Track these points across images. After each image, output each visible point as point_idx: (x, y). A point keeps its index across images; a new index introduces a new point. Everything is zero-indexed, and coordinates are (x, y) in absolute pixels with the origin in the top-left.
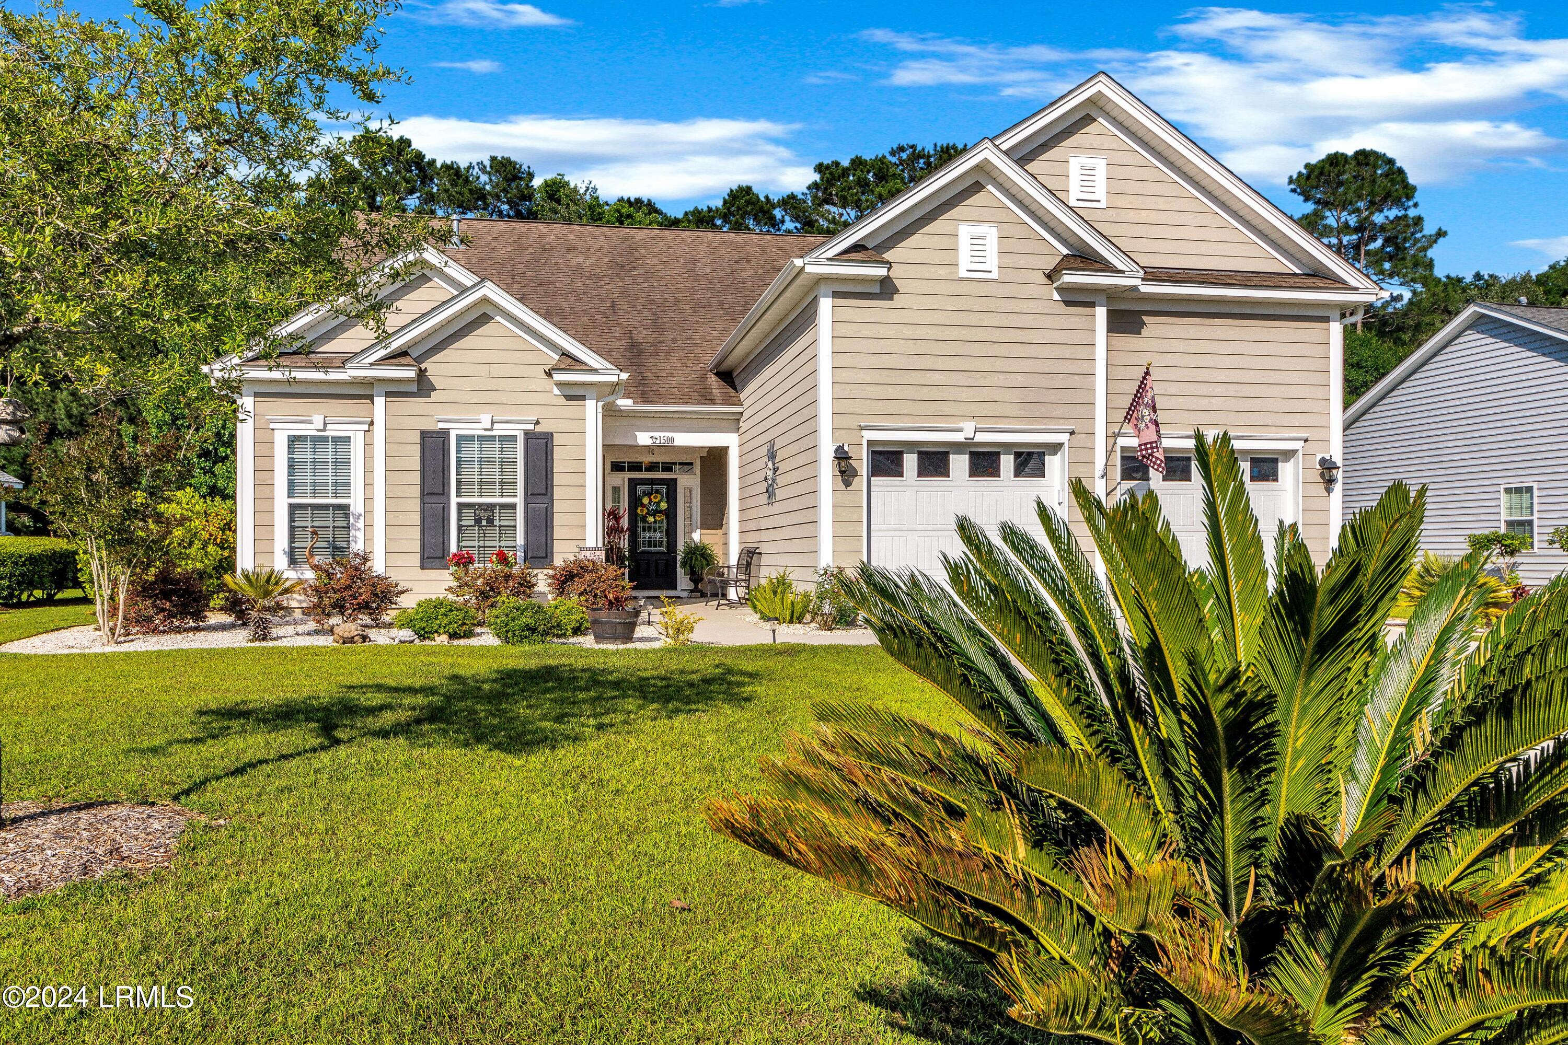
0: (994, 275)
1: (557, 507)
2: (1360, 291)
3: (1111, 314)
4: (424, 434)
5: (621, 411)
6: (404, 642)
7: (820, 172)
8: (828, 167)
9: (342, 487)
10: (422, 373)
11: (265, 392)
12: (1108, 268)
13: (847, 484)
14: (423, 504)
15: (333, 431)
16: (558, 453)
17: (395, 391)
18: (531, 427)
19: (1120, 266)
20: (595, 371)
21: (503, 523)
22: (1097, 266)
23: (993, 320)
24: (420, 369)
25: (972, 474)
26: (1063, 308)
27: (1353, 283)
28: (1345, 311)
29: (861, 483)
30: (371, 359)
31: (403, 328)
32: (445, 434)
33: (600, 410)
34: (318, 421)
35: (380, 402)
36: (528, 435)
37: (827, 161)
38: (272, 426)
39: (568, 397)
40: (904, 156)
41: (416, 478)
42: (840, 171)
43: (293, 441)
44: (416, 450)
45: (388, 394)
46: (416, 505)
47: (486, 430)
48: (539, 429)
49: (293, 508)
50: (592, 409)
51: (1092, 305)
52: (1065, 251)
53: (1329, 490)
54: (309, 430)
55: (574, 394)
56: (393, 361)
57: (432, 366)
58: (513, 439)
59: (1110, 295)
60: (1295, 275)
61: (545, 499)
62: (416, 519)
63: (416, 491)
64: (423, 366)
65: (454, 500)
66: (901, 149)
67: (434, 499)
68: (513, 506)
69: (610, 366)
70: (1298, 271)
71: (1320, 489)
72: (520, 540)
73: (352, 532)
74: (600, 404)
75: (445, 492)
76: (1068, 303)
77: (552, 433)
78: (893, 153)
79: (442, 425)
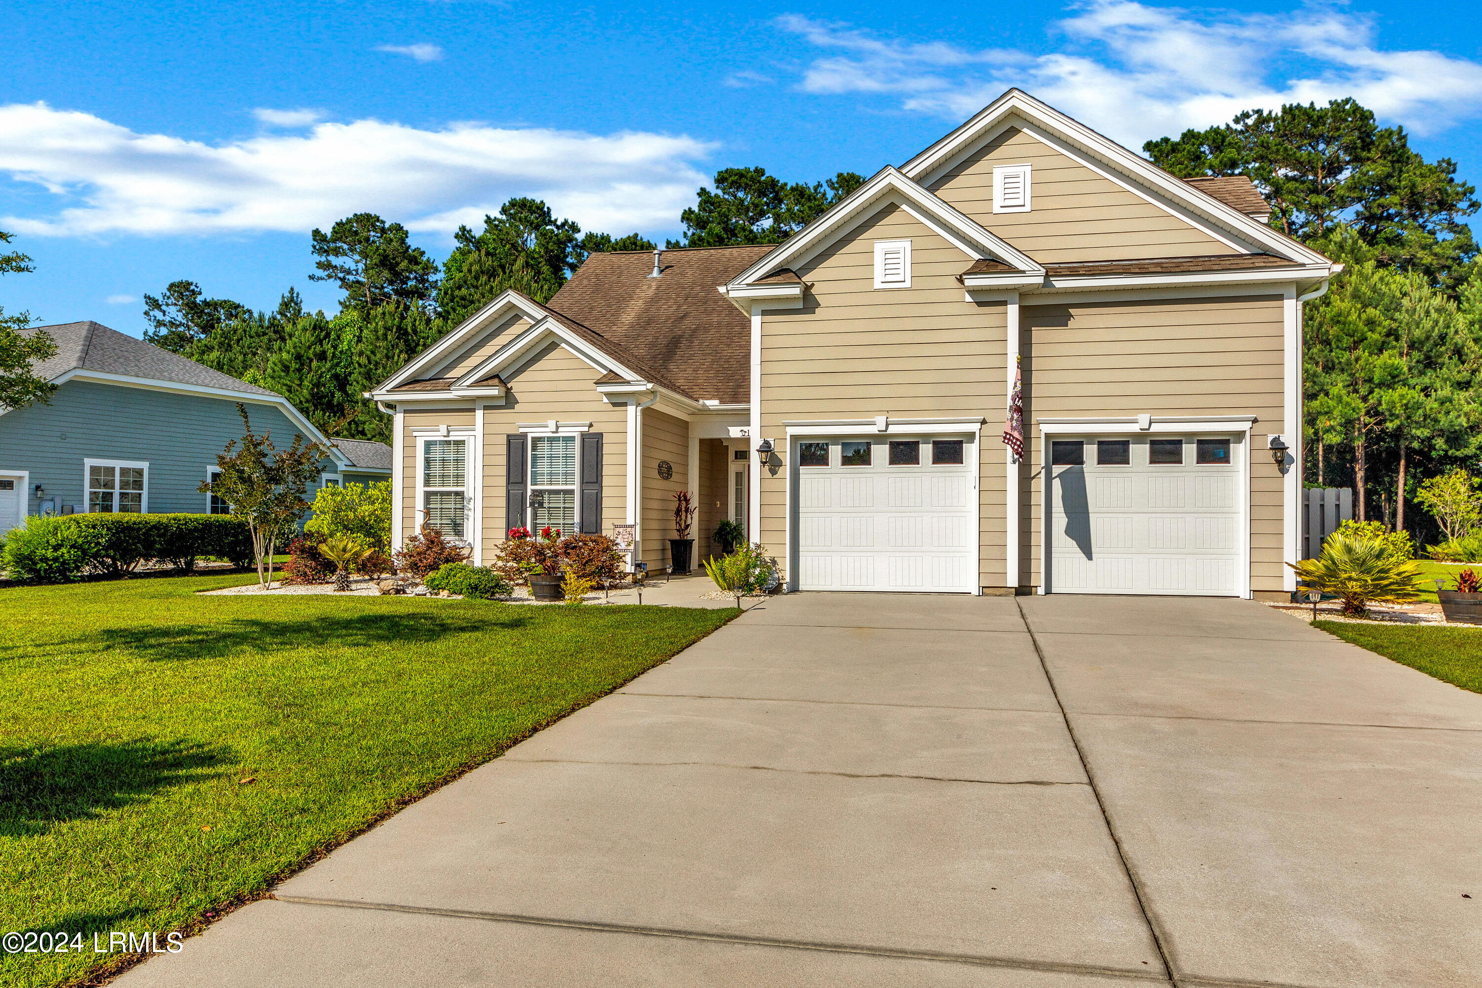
0: (907, 284)
1: (606, 492)
2: (1308, 267)
3: (1022, 309)
4: (509, 437)
5: (710, 410)
6: (419, 595)
7: (1149, 150)
8: (1157, 145)
9: (459, 478)
10: (508, 391)
11: (412, 409)
12: (1011, 270)
13: (773, 472)
14: (508, 492)
15: (455, 436)
16: (606, 449)
17: (489, 405)
18: (586, 429)
19: (1021, 266)
20: (628, 383)
21: (551, 505)
22: (1001, 267)
23: (908, 324)
24: (508, 389)
25: (892, 462)
26: (976, 309)
27: (1299, 259)
28: (1302, 287)
29: (786, 471)
30: (468, 383)
31: (490, 357)
32: (525, 435)
33: (639, 413)
34: (443, 429)
35: (479, 413)
36: (583, 436)
37: (1156, 138)
38: (415, 434)
39: (615, 404)
40: (1250, 122)
41: (503, 471)
42: (1169, 147)
43: (428, 445)
44: (503, 450)
45: (486, 408)
46: (503, 492)
47: (553, 432)
48: (592, 430)
49: (428, 495)
50: (632, 414)
51: (1004, 303)
52: (977, 256)
53: (1283, 471)
54: (438, 436)
55: (619, 402)
56: (484, 383)
57: (516, 385)
58: (572, 439)
59: (1022, 293)
60: (1242, 255)
61: (596, 486)
62: (503, 502)
63: (503, 481)
64: (509, 386)
65: (530, 488)
66: (1246, 115)
67: (517, 487)
68: (571, 492)
69: (639, 378)
70: (1244, 251)
71: (1274, 469)
72: (577, 519)
73: (466, 512)
74: (639, 408)
75: (523, 482)
76: (980, 304)
77: (602, 434)
78: (1237, 121)
79: (522, 430)
